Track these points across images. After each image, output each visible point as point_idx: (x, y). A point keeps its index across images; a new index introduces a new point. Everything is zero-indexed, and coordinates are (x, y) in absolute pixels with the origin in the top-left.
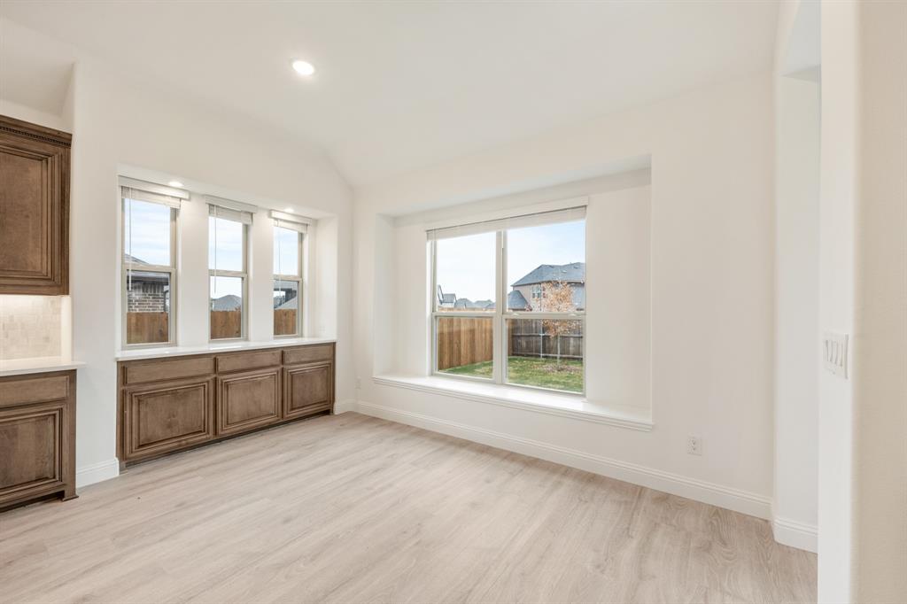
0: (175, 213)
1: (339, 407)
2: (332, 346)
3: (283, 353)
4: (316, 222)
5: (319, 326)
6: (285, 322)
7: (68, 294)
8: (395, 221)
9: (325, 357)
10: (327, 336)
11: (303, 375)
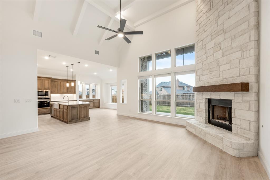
0: (82, 85)
1: (100, 107)
2: (100, 99)
3: (94, 100)
4: (97, 84)
5: (98, 97)
6: (94, 96)
7: (75, 94)
8: (107, 84)
9: (99, 101)
10: (99, 98)
11: (96, 103)
